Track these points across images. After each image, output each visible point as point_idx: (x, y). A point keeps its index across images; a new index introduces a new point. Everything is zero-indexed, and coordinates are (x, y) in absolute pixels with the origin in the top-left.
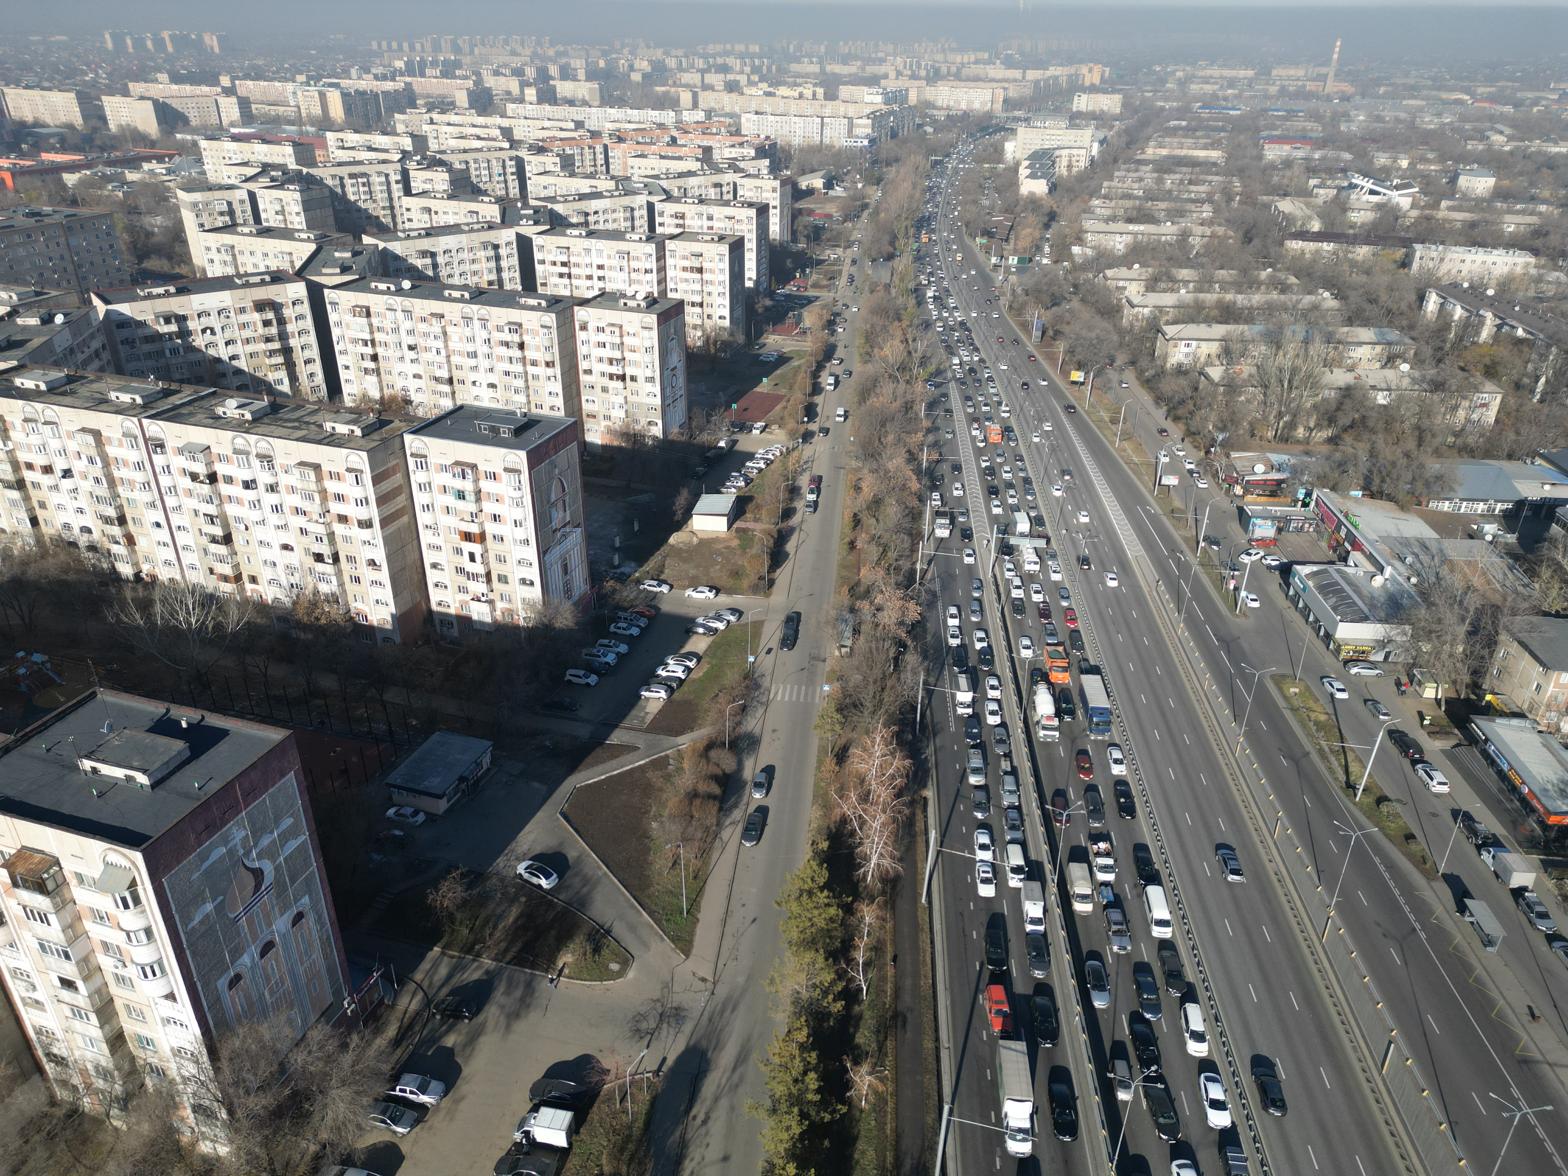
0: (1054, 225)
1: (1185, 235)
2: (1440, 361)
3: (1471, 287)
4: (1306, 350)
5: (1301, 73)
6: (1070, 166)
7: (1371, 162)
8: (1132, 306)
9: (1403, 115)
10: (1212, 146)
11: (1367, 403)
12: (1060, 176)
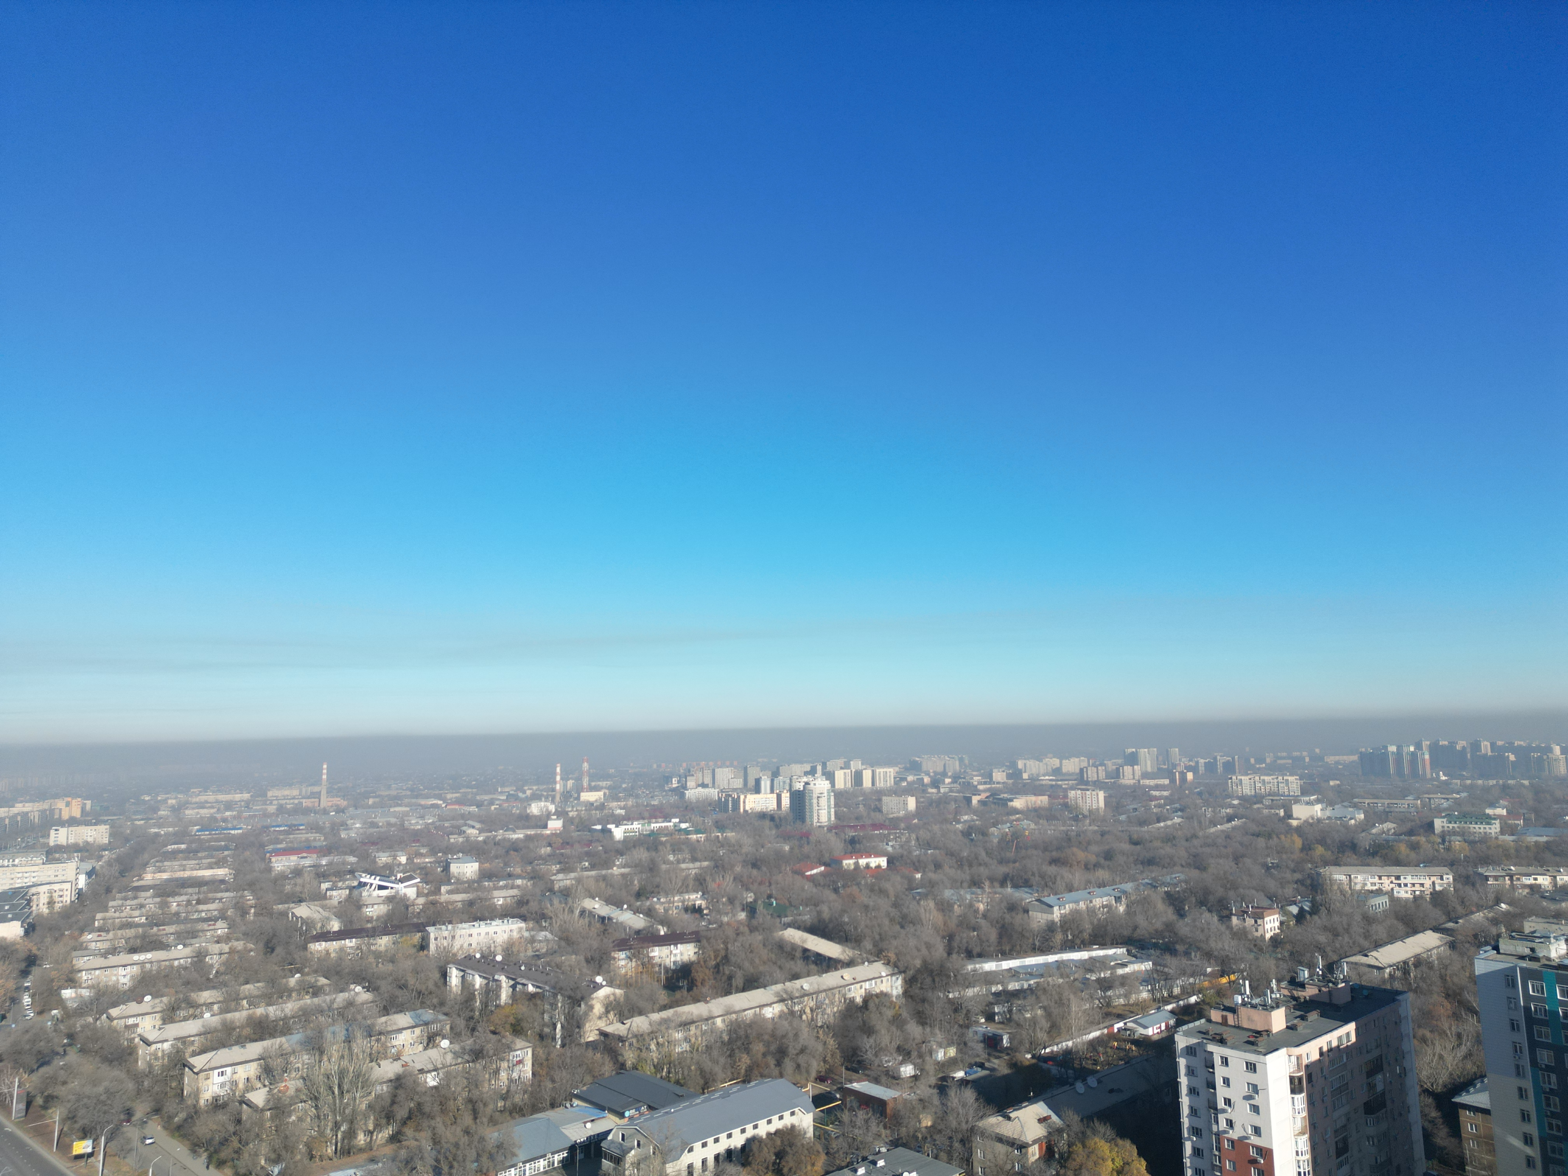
0: (36, 971)
1: (200, 956)
2: (473, 1030)
3: (483, 956)
4: (350, 1048)
5: (295, 792)
6: (51, 903)
7: (375, 862)
8: (148, 1043)
9: (393, 820)
10: (218, 864)
11: (419, 1089)
12: (40, 915)
